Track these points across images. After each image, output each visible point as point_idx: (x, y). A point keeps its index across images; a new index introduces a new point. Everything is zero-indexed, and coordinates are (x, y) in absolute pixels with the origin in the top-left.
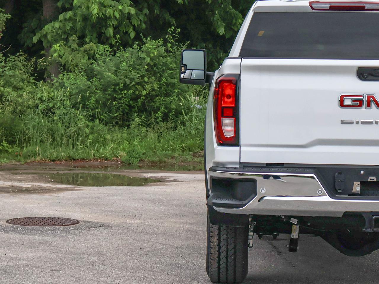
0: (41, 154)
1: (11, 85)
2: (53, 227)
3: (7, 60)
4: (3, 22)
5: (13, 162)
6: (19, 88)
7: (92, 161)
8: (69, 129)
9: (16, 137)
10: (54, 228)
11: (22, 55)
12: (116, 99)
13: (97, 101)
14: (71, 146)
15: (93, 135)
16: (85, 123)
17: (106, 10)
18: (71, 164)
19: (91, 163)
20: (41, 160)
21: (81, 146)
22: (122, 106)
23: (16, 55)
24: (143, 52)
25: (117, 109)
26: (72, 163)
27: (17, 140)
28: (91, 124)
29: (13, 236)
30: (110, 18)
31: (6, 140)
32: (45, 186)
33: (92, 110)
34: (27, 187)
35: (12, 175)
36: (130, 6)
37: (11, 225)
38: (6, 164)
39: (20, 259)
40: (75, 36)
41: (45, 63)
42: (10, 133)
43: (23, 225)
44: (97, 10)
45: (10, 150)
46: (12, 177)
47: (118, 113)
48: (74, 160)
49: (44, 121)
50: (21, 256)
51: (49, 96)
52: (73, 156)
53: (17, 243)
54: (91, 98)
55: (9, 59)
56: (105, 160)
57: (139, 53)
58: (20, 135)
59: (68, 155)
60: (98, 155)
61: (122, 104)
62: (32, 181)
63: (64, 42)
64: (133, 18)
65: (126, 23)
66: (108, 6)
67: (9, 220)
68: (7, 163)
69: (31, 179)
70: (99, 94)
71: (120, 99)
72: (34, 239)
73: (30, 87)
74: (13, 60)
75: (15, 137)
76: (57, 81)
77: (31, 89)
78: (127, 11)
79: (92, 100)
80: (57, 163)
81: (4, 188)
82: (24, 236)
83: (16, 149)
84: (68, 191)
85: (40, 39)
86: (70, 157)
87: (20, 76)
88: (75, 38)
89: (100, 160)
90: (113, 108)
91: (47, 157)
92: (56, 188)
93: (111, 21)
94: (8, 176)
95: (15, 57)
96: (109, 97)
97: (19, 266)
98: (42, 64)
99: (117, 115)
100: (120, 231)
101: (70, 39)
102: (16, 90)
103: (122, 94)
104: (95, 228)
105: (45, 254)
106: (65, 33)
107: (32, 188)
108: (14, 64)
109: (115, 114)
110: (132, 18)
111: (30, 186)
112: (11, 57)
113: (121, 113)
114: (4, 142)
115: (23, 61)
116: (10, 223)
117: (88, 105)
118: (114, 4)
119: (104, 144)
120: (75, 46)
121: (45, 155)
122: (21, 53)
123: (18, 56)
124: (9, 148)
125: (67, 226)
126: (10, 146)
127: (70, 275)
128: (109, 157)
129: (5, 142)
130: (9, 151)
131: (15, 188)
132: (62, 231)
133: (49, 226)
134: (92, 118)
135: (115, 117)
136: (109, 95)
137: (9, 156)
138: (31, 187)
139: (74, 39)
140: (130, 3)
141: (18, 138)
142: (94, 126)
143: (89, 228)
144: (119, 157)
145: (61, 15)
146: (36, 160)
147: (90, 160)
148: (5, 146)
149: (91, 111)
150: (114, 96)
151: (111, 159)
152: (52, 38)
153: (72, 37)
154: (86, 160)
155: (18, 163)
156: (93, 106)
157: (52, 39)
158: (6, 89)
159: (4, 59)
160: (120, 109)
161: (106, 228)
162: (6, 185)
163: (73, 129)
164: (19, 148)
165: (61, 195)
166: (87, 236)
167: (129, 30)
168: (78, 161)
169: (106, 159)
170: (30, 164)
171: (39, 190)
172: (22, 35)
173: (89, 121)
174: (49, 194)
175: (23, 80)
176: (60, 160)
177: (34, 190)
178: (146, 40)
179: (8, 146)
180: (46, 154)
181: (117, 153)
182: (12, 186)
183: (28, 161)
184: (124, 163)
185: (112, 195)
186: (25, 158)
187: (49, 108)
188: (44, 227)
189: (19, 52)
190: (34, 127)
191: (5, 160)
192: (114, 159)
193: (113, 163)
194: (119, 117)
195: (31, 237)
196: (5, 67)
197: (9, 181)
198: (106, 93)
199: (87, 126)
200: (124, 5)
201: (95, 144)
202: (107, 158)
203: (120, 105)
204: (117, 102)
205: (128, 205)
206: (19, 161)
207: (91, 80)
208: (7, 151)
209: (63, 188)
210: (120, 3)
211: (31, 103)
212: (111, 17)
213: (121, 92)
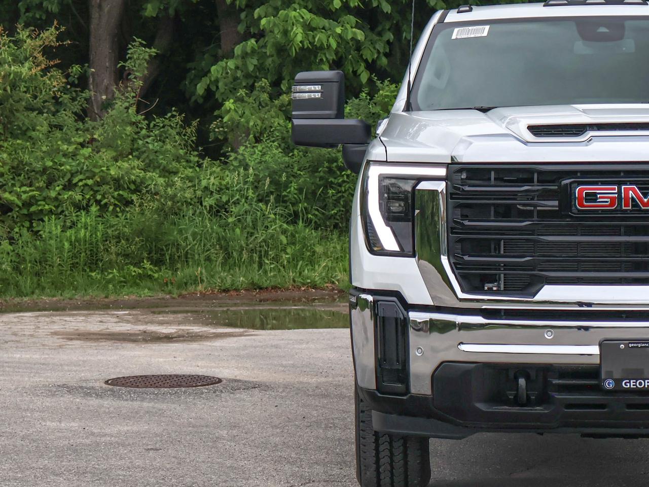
0: (206, 280)
1: (159, 167)
2: (176, 389)
3: (152, 125)
4: (144, 61)
5: (159, 295)
6: (171, 171)
7: (290, 289)
8: (253, 237)
9: (165, 254)
10: (178, 390)
11: (176, 116)
12: (334, 186)
13: (300, 190)
14: (256, 266)
15: (293, 247)
16: (281, 226)
17: (315, 36)
18: (255, 296)
19: (288, 293)
20: (204, 290)
21: (272, 266)
22: (343, 197)
23: (166, 116)
24: (375, 104)
25: (335, 202)
26: (257, 294)
27: (168, 258)
28: (291, 228)
29: (108, 403)
30: (321, 48)
31: (149, 258)
32: (198, 331)
33: (293, 204)
34: (169, 332)
35: (151, 315)
36: (356, 27)
37: (111, 387)
38: (147, 298)
39: (105, 435)
40: (266, 80)
41: (221, 129)
42: (155, 246)
43: (129, 386)
44: (301, 35)
45: (156, 275)
46: (151, 317)
47: (337, 209)
48: (261, 288)
49: (211, 226)
50: (108, 431)
51: (220, 183)
52: (258, 282)
53: (109, 413)
54: (290, 185)
55: (155, 123)
56: (313, 289)
57: (371, 106)
58: (171, 250)
59: (250, 281)
60: (300, 280)
61: (344, 194)
62: (180, 323)
63: (247, 91)
64: (365, 47)
65: (352, 57)
66: (320, 29)
67: (110, 380)
68: (149, 296)
69: (179, 321)
70: (305, 178)
71: (340, 185)
72: (139, 407)
73: (191, 170)
74: (161, 125)
75: (163, 253)
76: (236, 159)
77: (192, 173)
78: (350, 36)
79: (292, 188)
80: (231, 295)
81: (131, 335)
82: (126, 403)
83: (165, 274)
84: (232, 338)
85: (208, 87)
86: (253, 284)
87: (173, 150)
88: (265, 85)
89: (303, 289)
90: (328, 201)
91: (214, 285)
92: (215, 333)
93: (325, 54)
94: (145, 316)
95: (164, 120)
96: (322, 182)
97: (98, 444)
98: (217, 130)
99: (336, 212)
100: (284, 394)
101: (257, 86)
102: (167, 174)
103: (343, 176)
104: (244, 389)
105: (147, 427)
106: (247, 76)
107: (177, 334)
108: (164, 131)
109: (333, 210)
110: (363, 47)
111: (173, 331)
112: (157, 120)
113: (342, 209)
114: (145, 261)
115: (178, 126)
116: (109, 384)
117: (286, 196)
118: (329, 24)
119: (312, 262)
120: (265, 97)
121: (213, 281)
122: (174, 113)
123: (169, 117)
124: (155, 271)
125: (199, 387)
126: (156, 268)
127: (173, 455)
128: (318, 282)
129: (148, 262)
130: (154, 277)
131: (149, 334)
132: (190, 395)
133: (170, 387)
134: (294, 218)
135: (332, 215)
136: (321, 178)
137: (153, 285)
138: (176, 332)
139: (263, 85)
140: (355, 22)
141: (168, 254)
142: (296, 232)
143: (234, 390)
144: (337, 283)
145: (238, 46)
146: (196, 291)
147: (288, 289)
148: (148, 268)
149: (292, 206)
150: (330, 180)
151: (322, 286)
152: (226, 86)
153: (260, 82)
154: (280, 288)
155: (168, 296)
156: (294, 198)
157: (226, 88)
158: (149, 174)
159: (146, 124)
160: (339, 203)
161: (262, 390)
162: (136, 331)
163: (260, 236)
164: (170, 272)
165: (218, 343)
166: (226, 401)
167: (359, 68)
168: (267, 290)
169: (315, 287)
170: (186, 297)
171: (187, 337)
172: (187, 83)
173: (288, 223)
174: (201, 343)
175: (178, 159)
176: (236, 290)
177: (179, 336)
178: (381, 85)
179: (152, 268)
180: (215, 281)
181: (334, 275)
182: (145, 332)
183: (184, 292)
184: (344, 292)
185: (301, 342)
186: (179, 287)
187: (221, 204)
188: (162, 389)
189: (171, 111)
190: (194, 235)
191: (146, 291)
192: (327, 287)
193: (327, 292)
194: (339, 216)
195: (136, 404)
196: (149, 137)
197: (142, 325)
198: (317, 174)
199: (284, 232)
200: (345, 27)
201: (298, 261)
202: (316, 285)
203: (340, 194)
204: (335, 190)
205: (320, 355)
206: (170, 293)
207: (290, 154)
208: (150, 277)
209: (226, 333)
210: (340, 22)
211: (188, 195)
212: (323, 47)
213: (341, 173)
